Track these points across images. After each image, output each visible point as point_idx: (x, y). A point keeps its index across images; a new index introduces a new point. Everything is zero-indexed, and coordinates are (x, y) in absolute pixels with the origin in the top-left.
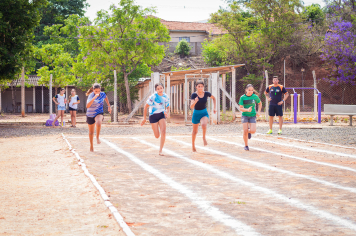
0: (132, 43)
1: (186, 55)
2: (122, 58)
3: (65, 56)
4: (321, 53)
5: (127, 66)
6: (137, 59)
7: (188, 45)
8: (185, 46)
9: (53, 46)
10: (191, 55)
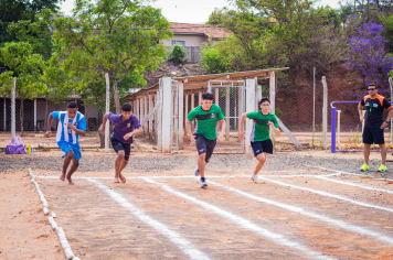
0: (124, 41)
1: (180, 62)
2: (111, 60)
3: (34, 59)
4: (342, 62)
5: (116, 71)
6: (129, 62)
7: (183, 50)
8: (180, 51)
9: (19, 44)
10: (186, 62)
